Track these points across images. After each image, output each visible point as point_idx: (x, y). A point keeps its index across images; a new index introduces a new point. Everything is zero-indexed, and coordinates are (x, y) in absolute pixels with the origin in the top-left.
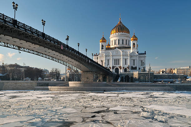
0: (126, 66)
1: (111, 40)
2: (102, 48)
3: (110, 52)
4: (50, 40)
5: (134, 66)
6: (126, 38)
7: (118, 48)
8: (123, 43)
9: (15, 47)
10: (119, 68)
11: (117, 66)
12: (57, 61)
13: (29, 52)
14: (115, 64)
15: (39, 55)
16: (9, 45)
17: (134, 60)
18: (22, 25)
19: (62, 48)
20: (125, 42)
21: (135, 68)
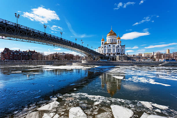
0: (114, 53)
1: (107, 39)
2: (102, 44)
3: (106, 45)
5: (118, 53)
6: (114, 38)
7: (110, 43)
8: (113, 41)
11: (110, 53)
17: (119, 50)
18: (49, 35)
19: (72, 44)
20: (114, 40)
21: (119, 54)
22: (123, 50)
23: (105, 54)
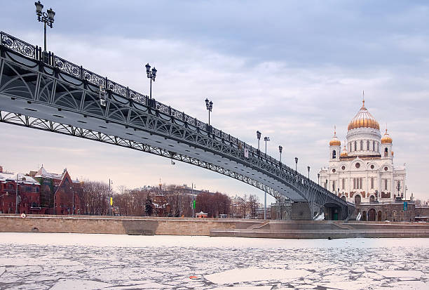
2: (334, 157)
3: (347, 163)
4: (223, 140)
6: (374, 139)
7: (360, 157)
9: (163, 152)
10: (361, 196)
11: (359, 192)
12: (245, 180)
13: (191, 163)
14: (354, 188)
15: (210, 169)
16: (151, 148)
17: (386, 181)
18: (166, 110)
19: (247, 155)
20: (371, 146)
21: (388, 196)
23: (343, 197)
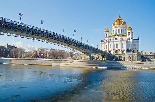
0: (123, 49)
2: (106, 36)
3: (112, 38)
5: (129, 49)
8: (121, 32)
11: (117, 49)
14: (115, 48)
19: (57, 37)
20: (123, 31)
21: (130, 51)
22: (136, 45)
23: (110, 52)
